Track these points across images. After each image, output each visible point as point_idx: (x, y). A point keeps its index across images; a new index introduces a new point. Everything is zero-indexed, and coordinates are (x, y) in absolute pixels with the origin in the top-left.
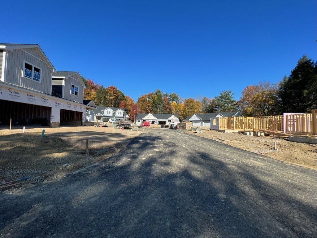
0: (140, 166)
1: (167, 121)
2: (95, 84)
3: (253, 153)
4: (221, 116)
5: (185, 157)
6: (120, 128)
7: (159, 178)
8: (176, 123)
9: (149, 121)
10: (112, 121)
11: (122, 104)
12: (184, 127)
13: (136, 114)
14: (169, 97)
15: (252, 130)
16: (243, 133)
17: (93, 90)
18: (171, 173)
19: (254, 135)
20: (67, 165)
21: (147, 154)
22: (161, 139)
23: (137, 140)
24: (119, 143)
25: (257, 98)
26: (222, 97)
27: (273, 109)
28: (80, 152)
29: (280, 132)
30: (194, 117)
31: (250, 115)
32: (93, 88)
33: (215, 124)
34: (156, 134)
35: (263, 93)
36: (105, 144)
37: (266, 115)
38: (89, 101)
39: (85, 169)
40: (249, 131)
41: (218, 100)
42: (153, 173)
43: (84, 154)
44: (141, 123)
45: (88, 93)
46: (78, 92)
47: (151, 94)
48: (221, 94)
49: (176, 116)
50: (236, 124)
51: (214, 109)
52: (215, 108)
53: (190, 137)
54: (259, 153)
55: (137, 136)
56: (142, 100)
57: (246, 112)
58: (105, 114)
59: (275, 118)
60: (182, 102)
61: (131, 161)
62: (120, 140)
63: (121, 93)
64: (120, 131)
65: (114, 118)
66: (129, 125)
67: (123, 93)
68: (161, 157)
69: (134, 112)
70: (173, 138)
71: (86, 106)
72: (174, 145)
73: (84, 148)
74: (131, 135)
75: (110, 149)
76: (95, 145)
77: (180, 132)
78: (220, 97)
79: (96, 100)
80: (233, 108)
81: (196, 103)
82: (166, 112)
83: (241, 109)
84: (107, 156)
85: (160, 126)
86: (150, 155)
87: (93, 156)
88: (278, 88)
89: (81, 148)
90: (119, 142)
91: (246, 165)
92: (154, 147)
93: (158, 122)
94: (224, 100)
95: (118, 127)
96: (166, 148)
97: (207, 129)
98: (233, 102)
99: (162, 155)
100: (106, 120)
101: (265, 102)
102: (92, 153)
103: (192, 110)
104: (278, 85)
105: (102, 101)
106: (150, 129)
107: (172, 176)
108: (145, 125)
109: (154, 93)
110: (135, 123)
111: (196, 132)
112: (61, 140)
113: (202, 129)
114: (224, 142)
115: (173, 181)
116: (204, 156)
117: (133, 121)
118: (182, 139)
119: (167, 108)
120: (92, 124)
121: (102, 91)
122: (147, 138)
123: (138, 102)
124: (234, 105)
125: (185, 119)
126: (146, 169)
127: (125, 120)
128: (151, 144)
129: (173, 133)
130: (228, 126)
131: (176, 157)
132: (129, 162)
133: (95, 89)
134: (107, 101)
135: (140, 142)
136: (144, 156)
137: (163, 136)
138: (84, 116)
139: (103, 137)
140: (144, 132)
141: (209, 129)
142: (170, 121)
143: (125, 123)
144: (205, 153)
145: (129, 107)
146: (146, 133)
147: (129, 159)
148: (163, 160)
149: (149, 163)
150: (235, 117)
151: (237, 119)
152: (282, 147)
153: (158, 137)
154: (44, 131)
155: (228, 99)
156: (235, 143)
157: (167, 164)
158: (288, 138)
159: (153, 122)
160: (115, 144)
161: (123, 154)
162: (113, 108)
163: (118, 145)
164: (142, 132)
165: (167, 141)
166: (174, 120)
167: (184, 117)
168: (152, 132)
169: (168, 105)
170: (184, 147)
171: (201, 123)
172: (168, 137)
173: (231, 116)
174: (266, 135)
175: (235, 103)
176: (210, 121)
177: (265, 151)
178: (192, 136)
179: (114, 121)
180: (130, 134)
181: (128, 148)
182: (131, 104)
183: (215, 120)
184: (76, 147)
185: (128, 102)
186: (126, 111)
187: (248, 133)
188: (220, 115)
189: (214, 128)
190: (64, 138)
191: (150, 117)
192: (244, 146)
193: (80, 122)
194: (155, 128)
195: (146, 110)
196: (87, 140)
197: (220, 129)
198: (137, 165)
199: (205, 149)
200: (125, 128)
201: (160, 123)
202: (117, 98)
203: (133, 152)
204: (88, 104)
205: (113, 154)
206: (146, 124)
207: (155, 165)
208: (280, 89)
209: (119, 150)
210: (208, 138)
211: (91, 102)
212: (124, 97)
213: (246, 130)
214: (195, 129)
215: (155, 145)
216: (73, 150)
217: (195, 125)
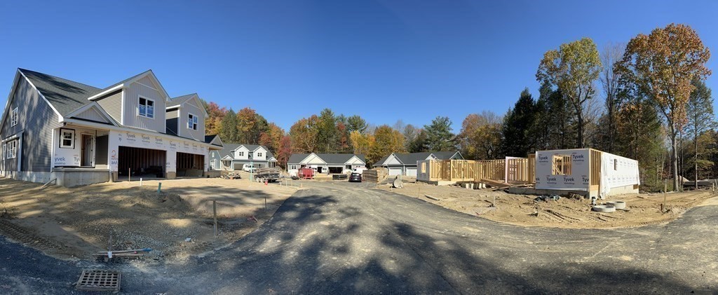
0: (297, 254)
1: (344, 167)
2: (219, 109)
3: (470, 215)
4: (434, 157)
5: (372, 234)
6: (262, 180)
7: (328, 279)
8: (360, 170)
9: (312, 166)
10: (247, 169)
11: (264, 138)
12: (374, 178)
13: (288, 155)
14: (347, 123)
15: (473, 180)
16: (461, 185)
17: (217, 119)
18: (349, 268)
19: (474, 188)
20: (190, 241)
21: (308, 232)
22: (334, 201)
23: (291, 204)
24: (260, 209)
25: (480, 133)
26: (435, 127)
27: (497, 150)
28: (204, 220)
29: (500, 182)
30: (392, 160)
31: (471, 158)
32: (217, 115)
33: (424, 171)
34: (323, 192)
35: (487, 127)
36: (239, 210)
37: (490, 158)
38: (213, 136)
39: (212, 252)
40: (468, 182)
41: (430, 131)
42: (318, 268)
43: (211, 226)
44: (297, 171)
45: (211, 125)
46: (197, 124)
47: (314, 118)
48: (434, 122)
49: (360, 157)
50: (454, 172)
51: (424, 145)
52: (426, 144)
53: (383, 195)
54: (476, 215)
55: (290, 196)
56: (299, 129)
57: (467, 152)
58: (237, 156)
59: (497, 162)
60: (370, 133)
61: (281, 245)
62: (263, 204)
63: (262, 118)
64: (260, 185)
65: (251, 164)
66: (277, 175)
67: (265, 118)
68: (334, 237)
69: (285, 151)
70: (355, 199)
71: (209, 145)
72: (357, 213)
73: (210, 216)
74: (280, 195)
75: (247, 221)
76: (224, 212)
77: (367, 188)
78: (432, 127)
79: (222, 134)
80: (451, 146)
81: (394, 135)
82: (342, 151)
83: (460, 148)
84: (245, 232)
85: (331, 176)
86: (314, 233)
87: (224, 231)
88: (502, 123)
89: (205, 214)
90: (261, 207)
91: (459, 237)
92: (322, 218)
93: (328, 170)
94: (438, 132)
95: (258, 179)
96: (342, 218)
97: (412, 180)
98: (451, 135)
99: (336, 233)
100: (239, 167)
101: (489, 139)
102: (222, 225)
103: (388, 146)
104: (502, 119)
105: (232, 136)
106: (314, 182)
107: (351, 274)
108: (304, 176)
109: (319, 115)
110: (287, 170)
111: (394, 187)
112: (180, 199)
113: (404, 181)
114: (434, 202)
115: (352, 284)
116: (404, 229)
117: (284, 167)
118: (369, 201)
119: (344, 142)
120: (217, 174)
121: (230, 119)
122: (308, 199)
123: (292, 132)
124: (453, 141)
125: (375, 162)
126: (308, 262)
127: (269, 166)
128: (315, 212)
129: (355, 189)
130: (442, 175)
131: (358, 235)
132: (278, 246)
133: (221, 116)
134: (239, 135)
135: (295, 207)
136: (304, 236)
137: (337, 196)
138: (206, 161)
139: (236, 198)
140: (304, 188)
141: (415, 181)
142: (350, 167)
143: (269, 172)
144: (405, 225)
145: (276, 142)
146: (306, 190)
147: (278, 241)
148: (337, 243)
149: (313, 250)
150: (452, 161)
151: (455, 163)
152: (501, 202)
153: (327, 197)
154: (160, 184)
155: (444, 131)
156: (448, 203)
157: (343, 250)
158: (508, 189)
159: (319, 170)
160: (256, 212)
161: (268, 230)
162: (249, 145)
163: (260, 213)
164: (299, 189)
165: (343, 205)
166: (356, 164)
167: (374, 160)
168: (317, 188)
169: (345, 138)
170: (372, 215)
171: (403, 171)
172: (344, 197)
173: (447, 160)
174: (488, 186)
175: (453, 138)
176: (416, 166)
177: (483, 210)
178: (386, 194)
179: (251, 169)
180: (280, 192)
181: (275, 220)
182: (279, 138)
183: (424, 165)
184: (200, 213)
185: (274, 134)
186: (271, 150)
187: (467, 185)
188: (432, 156)
189: (423, 179)
190: (183, 197)
191: (313, 160)
192: (461, 207)
193: (202, 171)
194: (322, 181)
195: (306, 147)
196: (214, 202)
197: (431, 179)
198: (292, 253)
199: (406, 217)
200: (270, 181)
201: (332, 170)
202: (255, 127)
203: (286, 228)
204: (212, 142)
205: (253, 229)
206: (306, 174)
207: (323, 252)
208: (504, 124)
209: (260, 223)
210: (412, 197)
211: (216, 137)
212: (266, 125)
213: (465, 180)
214: (392, 181)
215: (323, 214)
216: (195, 217)
217: (393, 173)
